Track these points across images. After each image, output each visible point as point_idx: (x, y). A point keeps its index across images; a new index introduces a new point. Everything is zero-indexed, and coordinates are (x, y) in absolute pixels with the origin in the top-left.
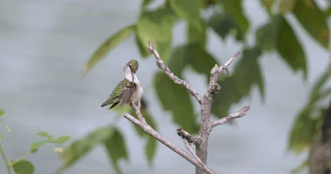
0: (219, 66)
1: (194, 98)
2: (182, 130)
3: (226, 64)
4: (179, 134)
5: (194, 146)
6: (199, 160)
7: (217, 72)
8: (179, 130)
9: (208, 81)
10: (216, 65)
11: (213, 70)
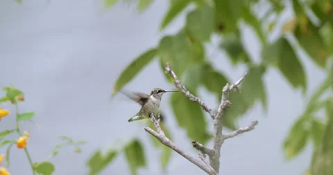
0: (230, 85)
1: (207, 113)
2: (197, 143)
3: (237, 83)
4: (195, 146)
5: (208, 157)
6: (212, 169)
7: (228, 90)
8: (194, 143)
9: (220, 99)
10: (227, 84)
11: (225, 89)
